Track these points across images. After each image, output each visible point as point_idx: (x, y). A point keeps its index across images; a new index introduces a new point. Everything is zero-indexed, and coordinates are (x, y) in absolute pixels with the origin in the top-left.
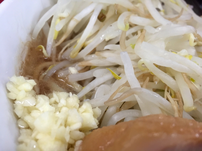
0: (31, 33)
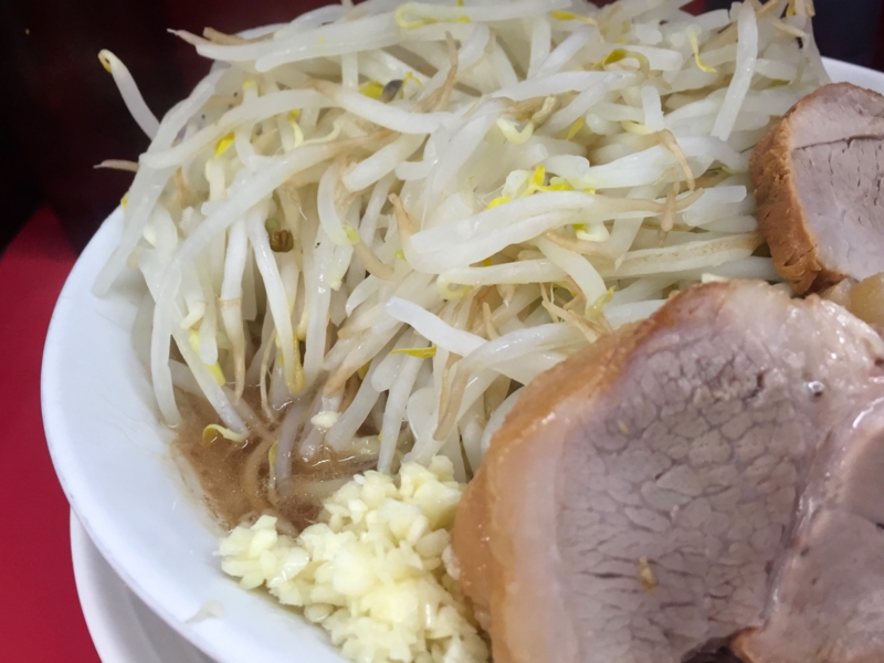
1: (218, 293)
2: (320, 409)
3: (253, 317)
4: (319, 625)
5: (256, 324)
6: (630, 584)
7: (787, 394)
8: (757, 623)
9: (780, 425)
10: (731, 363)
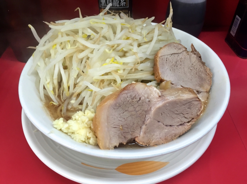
0: (41, 100)
1: (53, 77)
2: (72, 100)
3: (60, 81)
4: (70, 136)
5: (60, 83)
6: (118, 129)
7: (144, 101)
8: (138, 136)
9: (143, 106)
10: (136, 96)
